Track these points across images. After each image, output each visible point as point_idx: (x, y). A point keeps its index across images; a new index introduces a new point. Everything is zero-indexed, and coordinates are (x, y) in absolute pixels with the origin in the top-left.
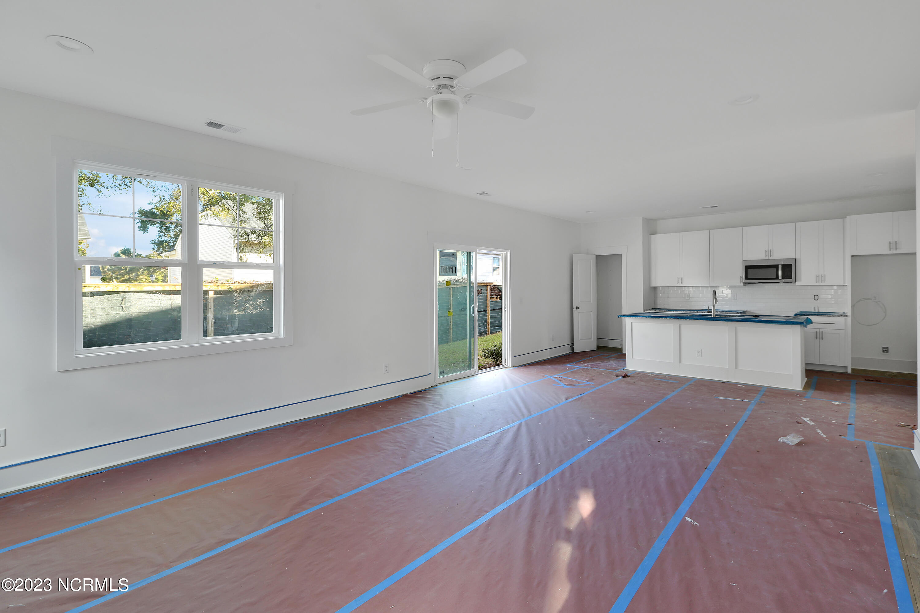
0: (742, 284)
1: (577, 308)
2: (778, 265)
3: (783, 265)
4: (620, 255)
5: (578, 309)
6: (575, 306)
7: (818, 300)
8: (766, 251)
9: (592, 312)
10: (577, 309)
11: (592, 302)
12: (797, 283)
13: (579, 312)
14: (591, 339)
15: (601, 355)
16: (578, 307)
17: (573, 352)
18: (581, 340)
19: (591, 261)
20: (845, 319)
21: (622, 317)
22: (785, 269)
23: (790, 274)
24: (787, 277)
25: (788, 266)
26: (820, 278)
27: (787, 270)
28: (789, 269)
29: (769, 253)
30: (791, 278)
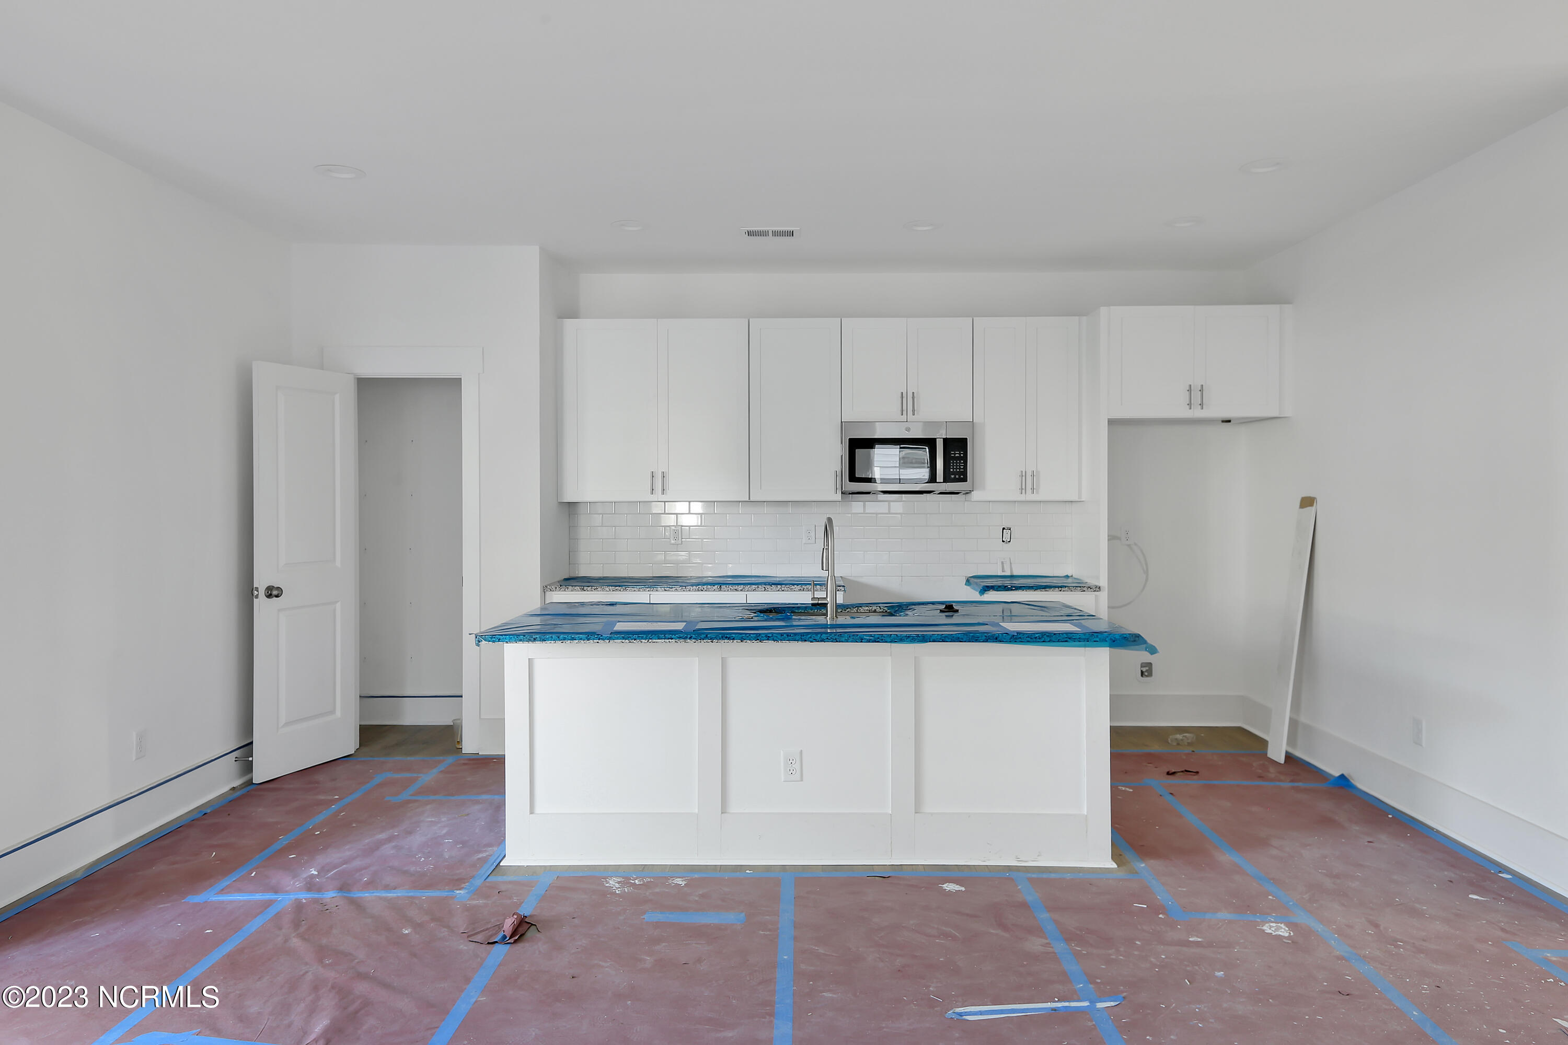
0: (839, 496)
1: (273, 592)
2: (934, 440)
3: (946, 441)
4: (455, 383)
5: (277, 596)
6: (261, 581)
7: (1009, 542)
8: (902, 397)
9: (338, 606)
10: (269, 596)
11: (338, 563)
12: (975, 495)
13: (279, 610)
14: (333, 712)
15: (378, 779)
16: (278, 588)
17: (250, 782)
18: (287, 724)
19: (337, 397)
20: (1096, 596)
21: (494, 642)
22: (953, 454)
23: (962, 467)
24: (957, 477)
25: (961, 444)
26: (1029, 480)
27: (957, 455)
28: (960, 454)
29: (908, 402)
30: (965, 480)
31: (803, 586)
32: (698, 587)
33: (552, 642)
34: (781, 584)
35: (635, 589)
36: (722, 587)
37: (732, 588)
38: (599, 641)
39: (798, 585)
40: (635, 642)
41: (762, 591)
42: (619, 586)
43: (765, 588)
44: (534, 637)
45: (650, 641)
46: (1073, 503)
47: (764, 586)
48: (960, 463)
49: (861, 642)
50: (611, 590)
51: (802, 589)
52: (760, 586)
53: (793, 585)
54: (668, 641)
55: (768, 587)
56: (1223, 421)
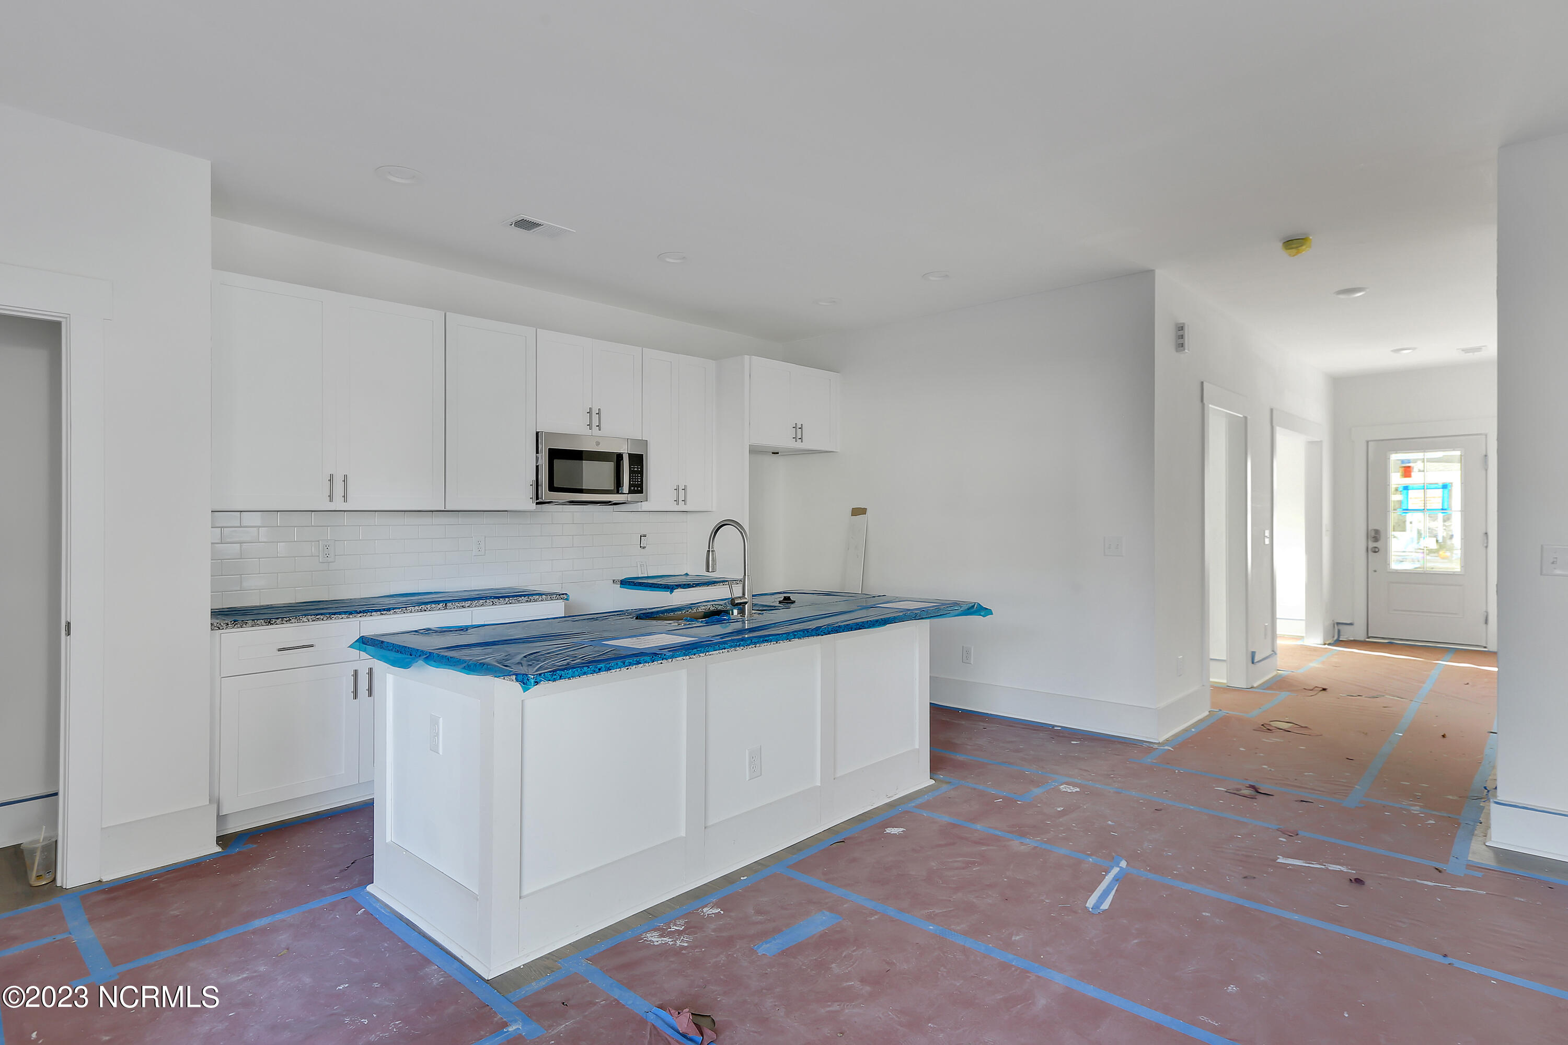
0: (533, 506)
2: (622, 455)
3: (629, 456)
7: (645, 547)
8: (591, 412)
12: (648, 505)
21: (555, 680)
22: (632, 468)
23: (639, 480)
24: (636, 489)
25: (637, 460)
26: (681, 493)
27: (636, 469)
28: (638, 468)
29: (594, 416)
30: (641, 492)
31: (530, 597)
32: (421, 607)
33: (618, 670)
34: (508, 597)
35: (343, 616)
36: (448, 605)
37: (458, 605)
38: (663, 662)
39: (524, 596)
40: (694, 657)
41: (490, 605)
42: (322, 614)
43: (493, 602)
44: (599, 666)
45: (707, 653)
46: (688, 513)
47: (492, 600)
48: (638, 476)
49: (852, 630)
50: (311, 620)
51: (529, 600)
52: (488, 601)
53: (521, 596)
54: (721, 651)
55: (496, 600)
56: (773, 453)
